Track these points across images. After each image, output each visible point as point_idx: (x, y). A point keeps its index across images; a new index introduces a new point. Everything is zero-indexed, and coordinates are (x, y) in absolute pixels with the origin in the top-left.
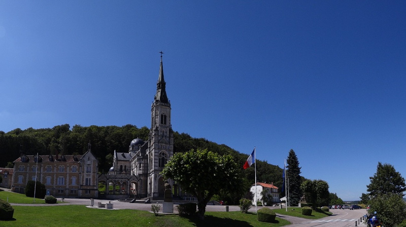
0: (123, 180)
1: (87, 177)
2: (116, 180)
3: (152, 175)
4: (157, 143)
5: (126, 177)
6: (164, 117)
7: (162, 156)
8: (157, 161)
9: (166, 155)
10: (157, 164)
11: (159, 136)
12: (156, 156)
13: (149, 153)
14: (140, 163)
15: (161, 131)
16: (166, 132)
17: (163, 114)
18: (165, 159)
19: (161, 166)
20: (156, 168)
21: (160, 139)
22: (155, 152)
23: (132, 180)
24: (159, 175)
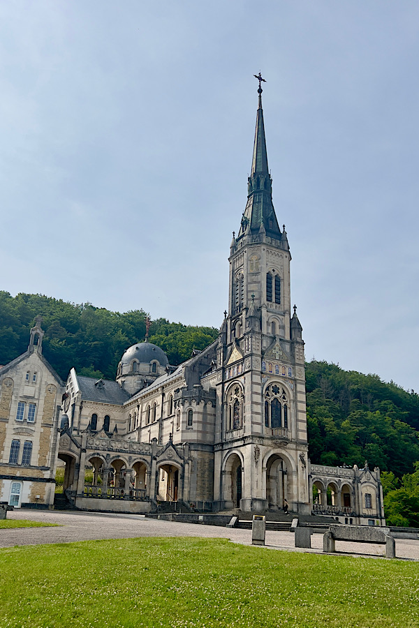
0: (134, 457)
1: (17, 437)
2: (113, 454)
3: (241, 449)
4: (257, 355)
5: (147, 448)
6: (273, 281)
7: (273, 396)
8: (258, 409)
9: (284, 392)
10: (258, 418)
11: (263, 335)
12: (256, 393)
13: (223, 383)
14: (190, 412)
15: (267, 322)
16: (282, 327)
17: (272, 272)
18: (283, 404)
19: (270, 425)
20: (257, 429)
21: (265, 344)
22: (254, 381)
23: (165, 460)
24: (267, 451)
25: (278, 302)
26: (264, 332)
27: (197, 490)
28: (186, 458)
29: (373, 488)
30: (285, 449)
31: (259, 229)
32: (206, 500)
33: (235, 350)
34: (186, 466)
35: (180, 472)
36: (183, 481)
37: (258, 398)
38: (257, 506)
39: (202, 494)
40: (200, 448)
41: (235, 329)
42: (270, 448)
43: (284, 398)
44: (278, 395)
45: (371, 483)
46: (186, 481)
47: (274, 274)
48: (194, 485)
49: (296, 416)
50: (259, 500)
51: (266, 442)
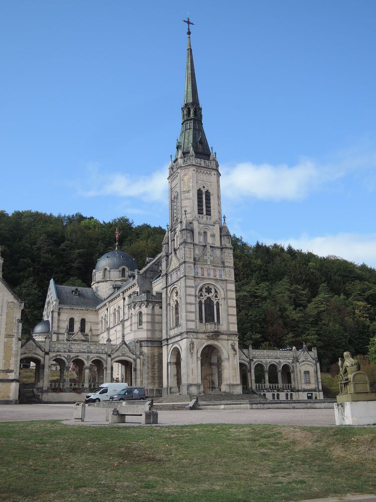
0: (91, 356)
2: (72, 355)
3: (180, 342)
4: (189, 263)
5: (103, 348)
6: (204, 196)
7: (206, 295)
8: (192, 308)
9: (216, 292)
10: (192, 316)
11: (194, 245)
12: (190, 295)
13: (166, 287)
14: (140, 313)
15: (199, 233)
16: (213, 236)
17: (202, 189)
18: (215, 302)
19: (204, 321)
20: (192, 325)
21: (197, 252)
22: (187, 285)
23: (119, 356)
24: (202, 343)
25: (209, 213)
26: (196, 241)
27: (148, 379)
28: (138, 353)
29: (311, 365)
30: (217, 340)
31: (189, 152)
32: (156, 387)
33: (174, 258)
34: (138, 361)
35: (133, 366)
36: (136, 373)
37: (192, 299)
38: (194, 390)
39: (153, 383)
40: (149, 344)
41: (174, 240)
42: (203, 340)
43: (216, 297)
44: (211, 295)
45: (309, 361)
46: (138, 372)
47: (204, 191)
48: (145, 376)
49: (228, 310)
50: (195, 385)
51: (200, 336)
